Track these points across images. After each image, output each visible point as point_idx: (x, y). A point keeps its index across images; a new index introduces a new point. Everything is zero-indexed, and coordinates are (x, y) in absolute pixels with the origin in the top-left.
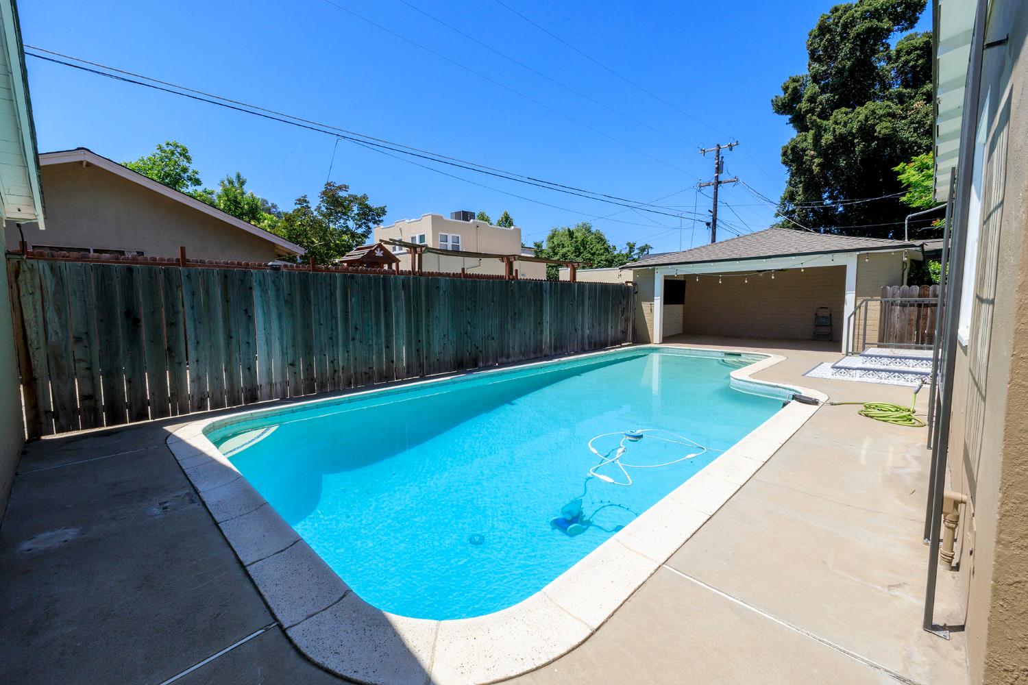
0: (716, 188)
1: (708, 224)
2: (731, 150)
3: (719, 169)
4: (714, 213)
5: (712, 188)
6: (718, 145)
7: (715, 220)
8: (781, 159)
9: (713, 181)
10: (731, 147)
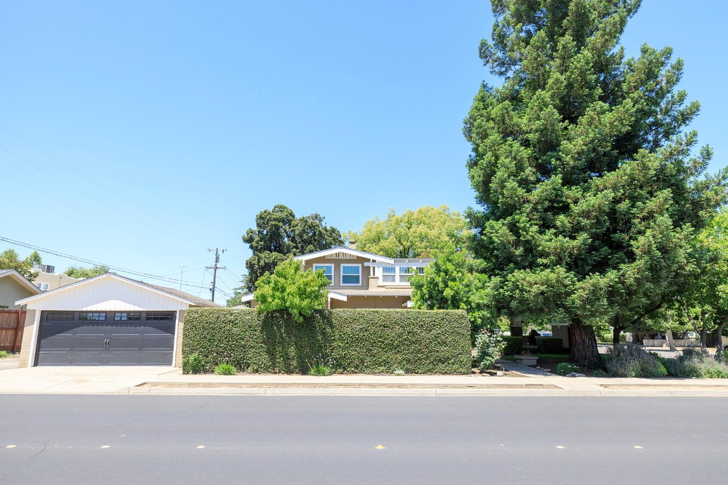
0: (215, 271)
1: (211, 290)
2: (223, 252)
3: (217, 261)
4: (214, 283)
5: (213, 270)
6: (217, 249)
7: (214, 287)
8: (245, 265)
9: (214, 266)
10: (223, 251)
